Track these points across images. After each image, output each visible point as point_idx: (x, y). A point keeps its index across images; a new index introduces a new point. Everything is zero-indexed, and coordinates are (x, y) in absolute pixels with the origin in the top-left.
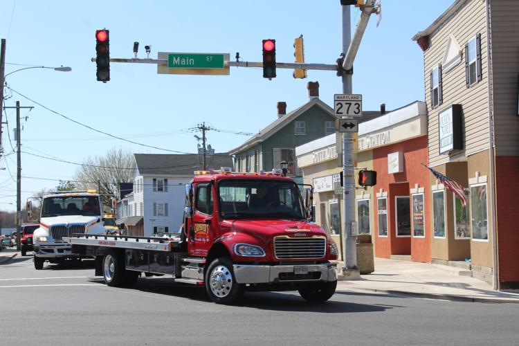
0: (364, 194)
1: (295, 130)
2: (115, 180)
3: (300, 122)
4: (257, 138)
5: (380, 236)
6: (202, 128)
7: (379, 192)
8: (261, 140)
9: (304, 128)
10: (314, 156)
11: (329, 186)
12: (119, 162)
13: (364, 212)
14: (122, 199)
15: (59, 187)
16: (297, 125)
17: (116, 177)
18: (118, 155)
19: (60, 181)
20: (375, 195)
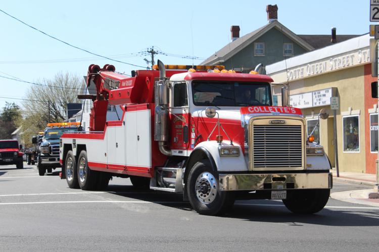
0: (352, 110)
1: (255, 52)
2: (62, 101)
3: (259, 44)
4: (219, 59)
5: (371, 152)
6: (151, 52)
7: (372, 107)
8: (223, 61)
9: (263, 49)
10: (289, 74)
11: (308, 103)
12: (66, 85)
13: (351, 128)
14: (69, 118)
15: (5, 108)
16: (257, 47)
17: (63, 99)
18: (64, 78)
19: (6, 102)
20: (366, 111)
